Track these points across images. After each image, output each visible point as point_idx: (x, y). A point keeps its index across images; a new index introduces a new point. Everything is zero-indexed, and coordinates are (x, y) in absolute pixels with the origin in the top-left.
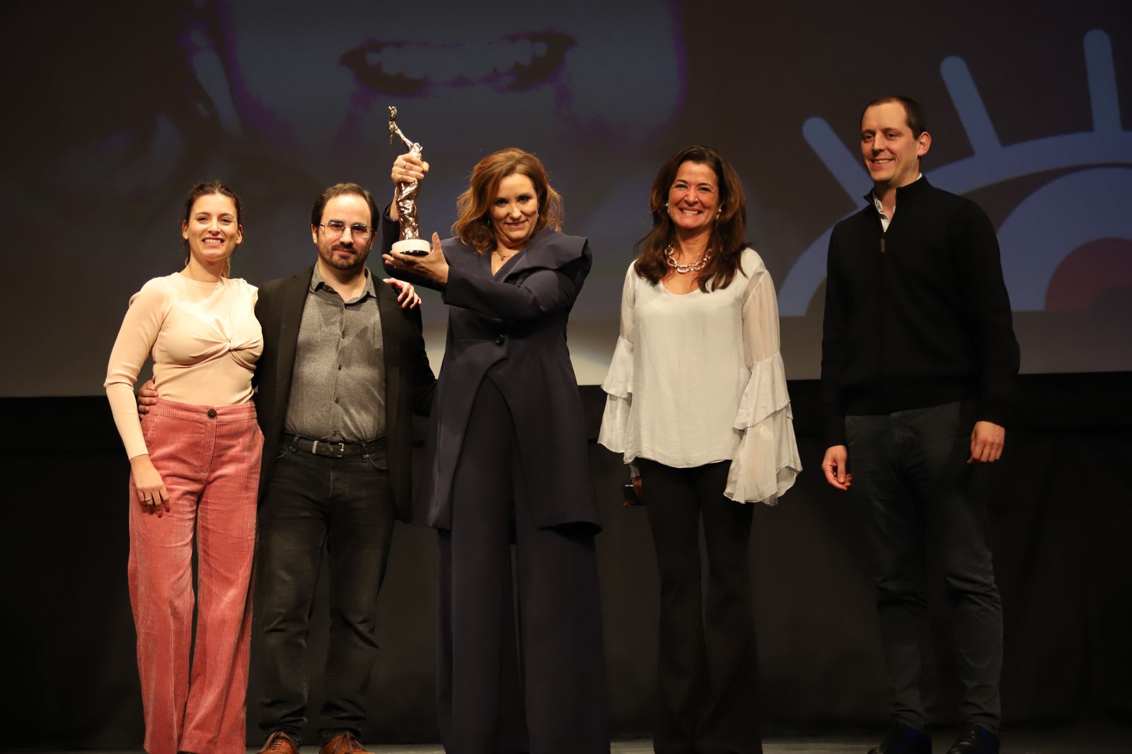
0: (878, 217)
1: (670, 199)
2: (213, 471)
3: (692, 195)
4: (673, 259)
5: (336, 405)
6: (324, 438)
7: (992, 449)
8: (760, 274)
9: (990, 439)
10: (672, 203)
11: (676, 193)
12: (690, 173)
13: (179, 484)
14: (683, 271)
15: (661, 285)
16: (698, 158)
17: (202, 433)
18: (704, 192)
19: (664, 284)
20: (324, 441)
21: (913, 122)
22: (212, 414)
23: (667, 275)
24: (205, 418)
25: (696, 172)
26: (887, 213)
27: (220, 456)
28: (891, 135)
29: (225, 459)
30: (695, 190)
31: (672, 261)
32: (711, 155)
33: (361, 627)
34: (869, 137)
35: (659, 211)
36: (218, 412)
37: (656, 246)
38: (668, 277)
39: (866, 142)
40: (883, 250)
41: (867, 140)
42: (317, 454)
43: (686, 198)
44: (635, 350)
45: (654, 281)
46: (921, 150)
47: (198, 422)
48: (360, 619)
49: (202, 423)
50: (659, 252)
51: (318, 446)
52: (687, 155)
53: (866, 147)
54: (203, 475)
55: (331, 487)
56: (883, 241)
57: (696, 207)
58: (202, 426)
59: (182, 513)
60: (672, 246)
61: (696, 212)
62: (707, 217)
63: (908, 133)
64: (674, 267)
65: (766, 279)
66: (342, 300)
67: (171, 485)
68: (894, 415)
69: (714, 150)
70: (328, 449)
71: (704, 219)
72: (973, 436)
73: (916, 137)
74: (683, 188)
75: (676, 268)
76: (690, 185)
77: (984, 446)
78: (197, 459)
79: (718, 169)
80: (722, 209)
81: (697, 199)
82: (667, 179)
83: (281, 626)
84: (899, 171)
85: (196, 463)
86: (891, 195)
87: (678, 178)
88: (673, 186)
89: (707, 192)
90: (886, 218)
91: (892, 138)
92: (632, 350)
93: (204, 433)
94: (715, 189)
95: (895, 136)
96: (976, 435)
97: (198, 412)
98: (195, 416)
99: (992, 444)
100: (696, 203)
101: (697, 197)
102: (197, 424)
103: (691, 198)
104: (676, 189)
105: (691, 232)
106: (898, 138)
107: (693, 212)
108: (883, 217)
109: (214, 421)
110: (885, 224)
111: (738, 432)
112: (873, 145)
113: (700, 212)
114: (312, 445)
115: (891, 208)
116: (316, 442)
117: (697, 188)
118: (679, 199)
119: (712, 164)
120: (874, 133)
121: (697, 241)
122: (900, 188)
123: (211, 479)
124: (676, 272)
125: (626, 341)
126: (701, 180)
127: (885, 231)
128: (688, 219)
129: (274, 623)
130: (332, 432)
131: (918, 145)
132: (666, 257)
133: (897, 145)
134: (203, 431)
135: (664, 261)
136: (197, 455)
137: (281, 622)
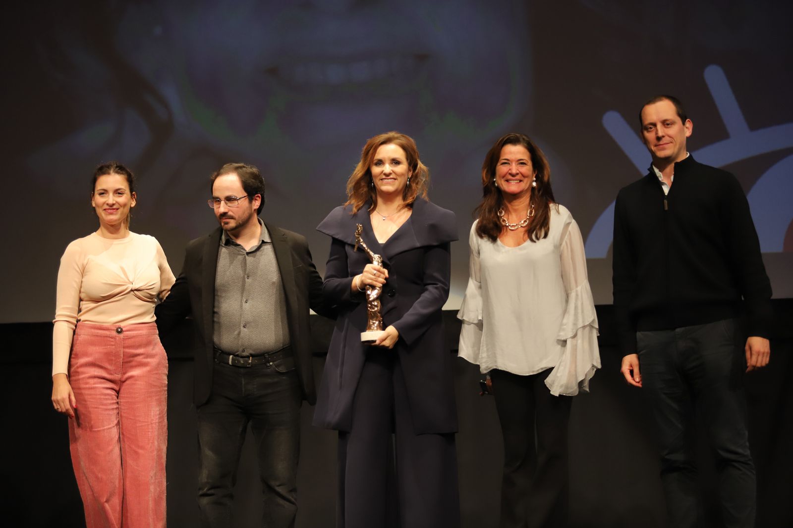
0: (659, 184)
1: (498, 174)
2: (124, 373)
3: (514, 169)
4: (505, 219)
5: (244, 329)
6: (236, 354)
7: (763, 357)
8: (569, 224)
9: (762, 350)
10: (500, 177)
11: (502, 169)
12: (511, 153)
13: (101, 383)
14: (513, 228)
15: (499, 241)
16: (514, 141)
17: (113, 345)
18: (522, 165)
19: (501, 241)
20: (237, 356)
21: (680, 113)
22: (120, 331)
23: (502, 233)
24: (114, 333)
25: (515, 152)
26: (666, 180)
27: (130, 362)
28: (668, 124)
29: (133, 364)
30: (515, 164)
31: (504, 221)
32: (524, 139)
33: (279, 489)
34: (651, 128)
35: (489, 185)
36: (124, 329)
37: (490, 211)
38: (502, 235)
39: (648, 132)
40: (666, 208)
41: (649, 130)
42: (233, 365)
43: (510, 172)
44: (483, 287)
45: (494, 239)
46: (688, 133)
47: (109, 337)
48: (278, 483)
49: (112, 338)
50: (492, 215)
51: (233, 359)
52: (507, 139)
53: (650, 136)
54: (117, 377)
55: (243, 389)
56: (666, 202)
57: (518, 177)
58: (113, 340)
59: (105, 405)
60: (503, 209)
61: (518, 181)
62: (527, 183)
63: (678, 120)
64: (506, 226)
65: (574, 227)
66: (244, 249)
67: (94, 384)
68: (678, 330)
69: (526, 136)
70: (239, 361)
71: (524, 185)
72: (747, 348)
73: (684, 124)
74: (506, 165)
75: (508, 226)
76: (512, 162)
77: (759, 355)
78: (111, 364)
79: (531, 149)
80: (536, 177)
81: (518, 171)
82: (493, 160)
83: (210, 492)
84: (676, 150)
85: (109, 367)
86: (670, 168)
87: (502, 158)
88: (499, 164)
89: (524, 165)
90: (666, 184)
91: (668, 126)
92: (480, 287)
93: (115, 345)
94: (530, 163)
95: (671, 124)
96: (750, 348)
97: (109, 330)
98: (107, 333)
99: (764, 353)
100: (517, 174)
101: (518, 170)
102: (108, 339)
103: (514, 171)
104: (501, 166)
105: (515, 196)
106: (673, 126)
107: (516, 181)
108: (664, 184)
109: (121, 336)
110: (666, 190)
111: (561, 343)
112: (657, 133)
113: (521, 181)
114: (229, 358)
115: (669, 177)
116: (231, 356)
117: (517, 163)
118: (505, 173)
119: (526, 145)
120: (655, 125)
121: (520, 202)
122: (677, 162)
123: (123, 379)
124: (508, 230)
125: (475, 281)
126: (520, 157)
127: (666, 194)
128: (513, 187)
129: (205, 490)
130: (241, 349)
131: (685, 129)
132: (499, 218)
133: (673, 131)
134: (113, 343)
135: (498, 223)
136: (110, 361)
137: (209, 489)
